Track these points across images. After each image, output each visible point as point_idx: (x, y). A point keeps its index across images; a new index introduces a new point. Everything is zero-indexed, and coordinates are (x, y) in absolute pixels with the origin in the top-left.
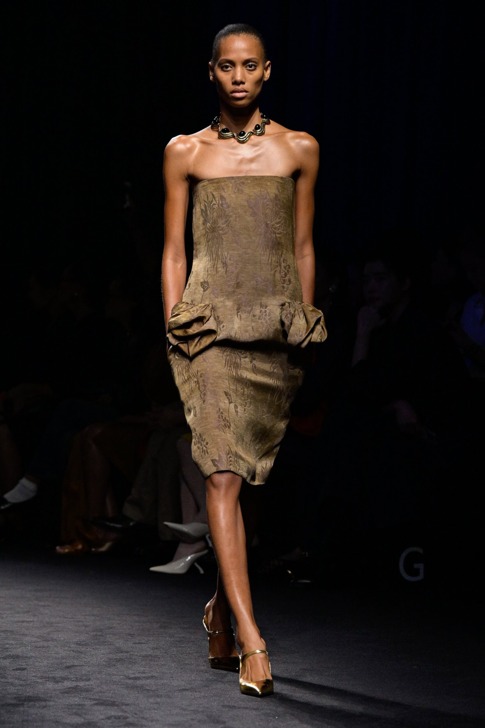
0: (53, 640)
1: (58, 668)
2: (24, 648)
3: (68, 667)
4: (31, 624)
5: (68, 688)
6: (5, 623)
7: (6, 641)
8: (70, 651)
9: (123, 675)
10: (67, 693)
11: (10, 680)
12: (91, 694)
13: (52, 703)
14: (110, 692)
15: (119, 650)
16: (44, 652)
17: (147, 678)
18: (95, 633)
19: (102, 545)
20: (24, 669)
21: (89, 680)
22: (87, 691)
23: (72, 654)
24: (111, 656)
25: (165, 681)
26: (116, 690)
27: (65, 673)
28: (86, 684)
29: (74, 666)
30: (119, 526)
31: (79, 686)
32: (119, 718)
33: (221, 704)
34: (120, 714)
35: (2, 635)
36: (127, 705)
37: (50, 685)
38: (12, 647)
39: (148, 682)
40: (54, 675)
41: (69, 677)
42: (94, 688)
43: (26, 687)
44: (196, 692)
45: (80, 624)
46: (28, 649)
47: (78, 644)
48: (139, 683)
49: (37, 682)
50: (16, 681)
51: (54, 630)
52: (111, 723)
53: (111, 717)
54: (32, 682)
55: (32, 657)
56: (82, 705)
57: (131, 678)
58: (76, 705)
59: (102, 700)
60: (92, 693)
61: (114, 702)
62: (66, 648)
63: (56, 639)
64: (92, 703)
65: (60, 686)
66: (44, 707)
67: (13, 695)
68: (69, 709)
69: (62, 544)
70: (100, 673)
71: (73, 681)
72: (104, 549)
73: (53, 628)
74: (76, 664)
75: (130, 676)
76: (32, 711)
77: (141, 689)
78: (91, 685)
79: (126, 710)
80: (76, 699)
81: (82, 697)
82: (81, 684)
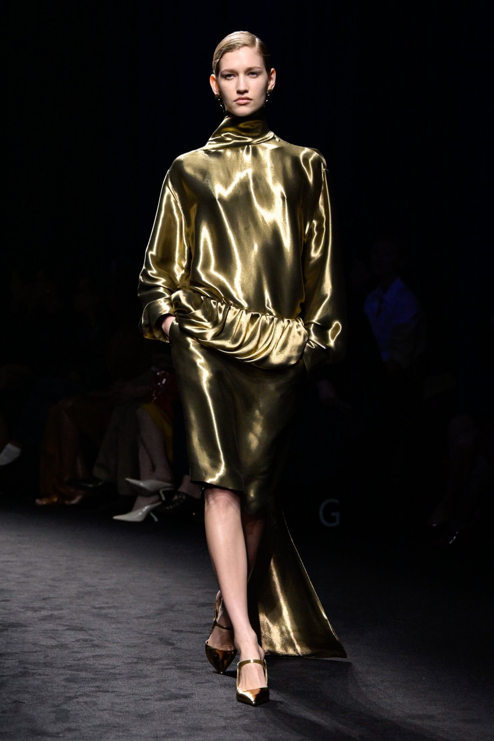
0: (32, 576)
3: (44, 599)
5: (45, 616)
9: (90, 606)
13: (31, 629)
15: (87, 585)
17: (110, 608)
19: (73, 498)
20: (8, 601)
21: (62, 609)
22: (60, 619)
23: (47, 588)
24: (80, 590)
25: (125, 610)
27: (42, 604)
29: (49, 598)
32: (86, 640)
33: (171, 629)
34: (87, 638)
36: (93, 630)
37: (29, 614)
39: (111, 611)
44: (150, 619)
47: (53, 580)
48: (103, 612)
49: (19, 611)
52: (80, 645)
53: (80, 639)
56: (56, 630)
57: (96, 608)
58: (51, 630)
63: (35, 576)
64: (64, 628)
65: (38, 615)
68: (45, 633)
69: (41, 498)
70: (71, 603)
71: (49, 610)
72: (74, 502)
75: (96, 606)
76: (15, 635)
77: (105, 617)
79: (92, 634)
80: (51, 625)
81: (56, 623)
82: (56, 613)
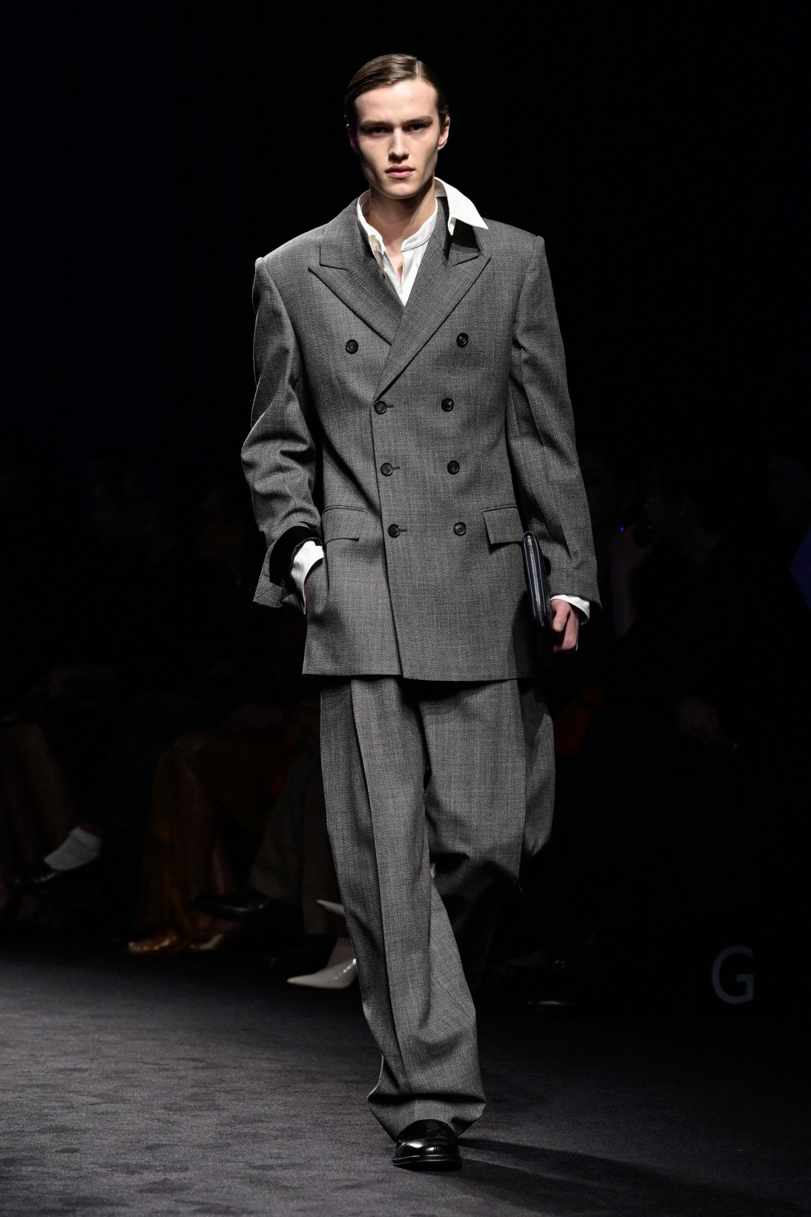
1: (134, 1150)
2: (75, 1114)
3: (150, 1148)
4: (86, 1074)
5: (151, 1183)
6: (42, 1072)
7: (46, 1104)
8: (153, 1119)
9: (243, 1162)
10: (150, 1191)
11: (52, 1170)
12: (189, 1194)
13: (123, 1209)
14: (221, 1191)
16: (109, 1121)
17: (285, 1167)
18: (195, 1090)
19: (207, 940)
20: (75, 1151)
21: (186, 1169)
22: (182, 1189)
23: (156, 1125)
24: (222, 1129)
25: (316, 1172)
26: (232, 1188)
27: (147, 1158)
28: (180, 1175)
29: (159, 1146)
30: (242, 910)
31: (169, 1180)
33: (411, 1212)
35: (38, 1092)
37: (120, 1178)
38: (55, 1113)
39: (288, 1173)
40: (126, 1161)
41: (151, 1164)
42: (194, 1185)
43: (79, 1181)
44: (367, 1191)
45: (170, 1074)
46: (82, 1116)
47: (167, 1108)
48: (272, 1174)
49: (97, 1174)
50: (63, 1171)
51: (125, 1084)
54: (89, 1173)
55: (88, 1130)
56: (174, 1212)
57: (256, 1166)
58: (164, 1212)
59: (208, 1204)
60: (191, 1193)
61: (228, 1207)
62: (146, 1116)
63: (129, 1100)
64: (192, 1209)
65: (135, 1180)
67: (57, 1195)
69: (139, 938)
70: (204, 1157)
71: (158, 1171)
72: (208, 946)
73: (124, 1080)
74: (164, 1143)
75: (255, 1164)
77: (276, 1185)
78: (190, 1178)
80: (165, 1203)
81: (174, 1198)
82: (173, 1176)
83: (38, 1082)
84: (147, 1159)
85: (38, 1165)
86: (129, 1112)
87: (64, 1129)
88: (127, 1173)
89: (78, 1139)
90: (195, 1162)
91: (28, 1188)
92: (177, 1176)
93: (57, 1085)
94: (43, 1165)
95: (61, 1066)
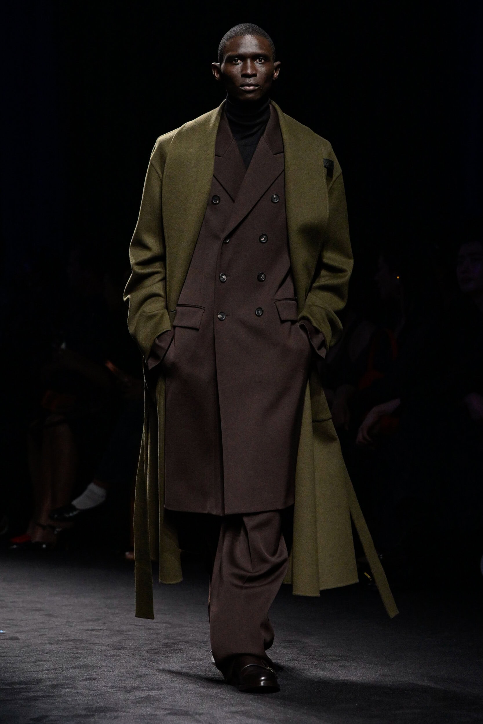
2: (94, 657)
6: (74, 632)
7: (76, 651)
8: (142, 660)
11: (81, 691)
14: (183, 702)
16: (114, 661)
18: (167, 641)
26: (189, 700)
28: (158, 693)
31: (151, 695)
35: (71, 644)
38: (82, 657)
40: (125, 685)
45: (151, 631)
46: (98, 658)
50: (87, 692)
51: (124, 638)
55: (102, 666)
59: (175, 710)
61: (188, 711)
62: (137, 657)
66: (116, 718)
67: (83, 706)
73: (123, 636)
74: (148, 673)
83: (71, 638)
84: (138, 683)
85: (72, 688)
86: (126, 655)
87: (87, 666)
88: (126, 691)
89: (96, 672)
90: (167, 684)
91: (66, 702)
92: (156, 693)
93: (83, 639)
94: (75, 688)
95: (85, 628)
